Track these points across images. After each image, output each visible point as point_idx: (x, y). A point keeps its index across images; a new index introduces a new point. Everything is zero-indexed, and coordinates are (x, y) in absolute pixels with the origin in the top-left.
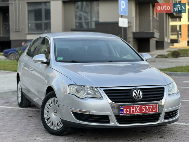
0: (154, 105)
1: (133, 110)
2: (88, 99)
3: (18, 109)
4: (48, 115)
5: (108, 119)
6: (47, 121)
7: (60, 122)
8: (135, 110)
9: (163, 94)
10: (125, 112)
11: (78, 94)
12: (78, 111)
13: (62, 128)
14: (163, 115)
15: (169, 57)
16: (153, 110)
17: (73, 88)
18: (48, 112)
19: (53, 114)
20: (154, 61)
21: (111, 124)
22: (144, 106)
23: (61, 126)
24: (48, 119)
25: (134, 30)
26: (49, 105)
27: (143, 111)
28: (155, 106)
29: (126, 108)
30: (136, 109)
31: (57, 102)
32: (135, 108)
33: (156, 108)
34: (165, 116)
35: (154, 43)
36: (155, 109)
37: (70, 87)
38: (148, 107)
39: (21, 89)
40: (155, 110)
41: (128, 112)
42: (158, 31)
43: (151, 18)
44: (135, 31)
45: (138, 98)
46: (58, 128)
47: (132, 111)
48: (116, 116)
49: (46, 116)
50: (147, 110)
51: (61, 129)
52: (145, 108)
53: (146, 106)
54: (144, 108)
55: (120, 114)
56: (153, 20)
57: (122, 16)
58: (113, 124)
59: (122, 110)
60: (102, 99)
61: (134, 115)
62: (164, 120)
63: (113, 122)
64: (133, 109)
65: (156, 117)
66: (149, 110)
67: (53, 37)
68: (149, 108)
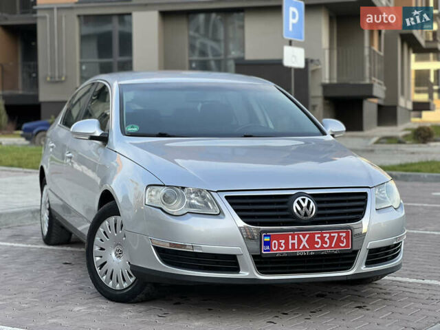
0: (342, 232)
1: (294, 243)
2: (189, 218)
3: (41, 248)
4: (101, 257)
5: (237, 264)
6: (100, 269)
7: (128, 272)
8: (298, 242)
9: (364, 207)
10: (275, 247)
11: (168, 207)
12: (168, 245)
13: (134, 285)
14: (362, 256)
15: (408, 142)
16: (341, 244)
17: (157, 192)
18: (102, 249)
19: (113, 255)
20: (372, 151)
21: (243, 274)
22: (318, 233)
23: (132, 280)
24: (102, 266)
25: (325, 79)
26: (105, 232)
27: (316, 246)
28: (344, 235)
29: (278, 238)
30: (300, 242)
31: (122, 226)
32: (299, 238)
33: (347, 237)
34: (368, 258)
35: (374, 109)
36: (345, 241)
37: (150, 192)
38: (328, 235)
39: (49, 202)
40: (345, 244)
41: (282, 247)
42: (382, 83)
43: (367, 52)
44: (327, 81)
45: (306, 215)
46: (125, 285)
47: (290, 245)
48: (254, 257)
49: (98, 258)
50: (326, 243)
51: (130, 289)
52: (322, 238)
53: (324, 235)
54: (318, 238)
55: (263, 252)
56: (370, 56)
57: (290, 43)
58: (247, 274)
59: (267, 243)
60: (221, 218)
61: (295, 255)
62: (367, 267)
63: (246, 270)
64: (293, 241)
65: (346, 259)
66: (331, 244)
67: (118, 81)
68: (331, 238)
